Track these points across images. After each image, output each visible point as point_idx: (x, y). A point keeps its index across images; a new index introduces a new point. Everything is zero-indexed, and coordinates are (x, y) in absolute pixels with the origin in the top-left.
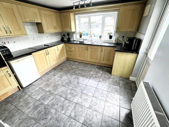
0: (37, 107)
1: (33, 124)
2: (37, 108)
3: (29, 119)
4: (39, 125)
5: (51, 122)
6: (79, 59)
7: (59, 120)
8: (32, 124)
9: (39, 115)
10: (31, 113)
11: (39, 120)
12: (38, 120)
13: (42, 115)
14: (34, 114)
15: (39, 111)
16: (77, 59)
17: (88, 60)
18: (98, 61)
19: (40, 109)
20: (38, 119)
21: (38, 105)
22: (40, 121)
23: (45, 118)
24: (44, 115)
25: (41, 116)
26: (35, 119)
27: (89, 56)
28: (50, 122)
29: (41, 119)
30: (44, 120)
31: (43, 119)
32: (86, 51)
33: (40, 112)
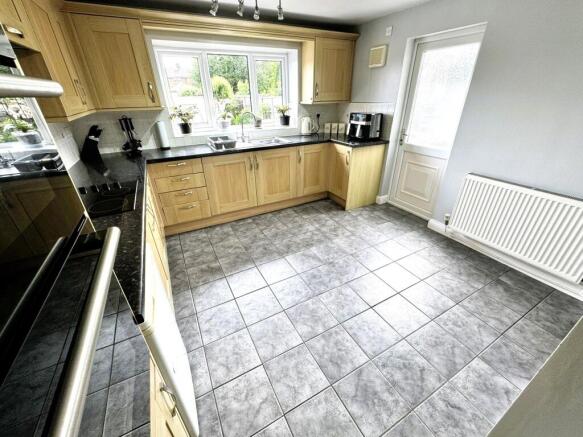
0: (366, 391)
1: (431, 410)
2: (370, 390)
3: (410, 422)
4: (440, 393)
5: (436, 359)
6: (224, 210)
7: (436, 342)
8: (431, 416)
9: (403, 390)
10: (384, 416)
11: (422, 389)
12: (421, 393)
13: (406, 378)
14: (391, 404)
15: (386, 384)
16: (218, 215)
17: (262, 202)
18: (291, 194)
19: (378, 382)
20: (416, 393)
21: (357, 386)
22: (426, 389)
23: (419, 373)
24: (409, 374)
25: (409, 381)
26: (415, 404)
27: (263, 187)
28: (437, 363)
29: (419, 383)
30: (425, 377)
31: (422, 380)
32: (251, 175)
33: (392, 385)
